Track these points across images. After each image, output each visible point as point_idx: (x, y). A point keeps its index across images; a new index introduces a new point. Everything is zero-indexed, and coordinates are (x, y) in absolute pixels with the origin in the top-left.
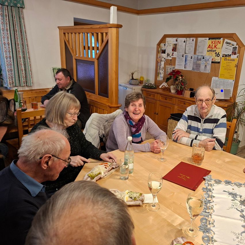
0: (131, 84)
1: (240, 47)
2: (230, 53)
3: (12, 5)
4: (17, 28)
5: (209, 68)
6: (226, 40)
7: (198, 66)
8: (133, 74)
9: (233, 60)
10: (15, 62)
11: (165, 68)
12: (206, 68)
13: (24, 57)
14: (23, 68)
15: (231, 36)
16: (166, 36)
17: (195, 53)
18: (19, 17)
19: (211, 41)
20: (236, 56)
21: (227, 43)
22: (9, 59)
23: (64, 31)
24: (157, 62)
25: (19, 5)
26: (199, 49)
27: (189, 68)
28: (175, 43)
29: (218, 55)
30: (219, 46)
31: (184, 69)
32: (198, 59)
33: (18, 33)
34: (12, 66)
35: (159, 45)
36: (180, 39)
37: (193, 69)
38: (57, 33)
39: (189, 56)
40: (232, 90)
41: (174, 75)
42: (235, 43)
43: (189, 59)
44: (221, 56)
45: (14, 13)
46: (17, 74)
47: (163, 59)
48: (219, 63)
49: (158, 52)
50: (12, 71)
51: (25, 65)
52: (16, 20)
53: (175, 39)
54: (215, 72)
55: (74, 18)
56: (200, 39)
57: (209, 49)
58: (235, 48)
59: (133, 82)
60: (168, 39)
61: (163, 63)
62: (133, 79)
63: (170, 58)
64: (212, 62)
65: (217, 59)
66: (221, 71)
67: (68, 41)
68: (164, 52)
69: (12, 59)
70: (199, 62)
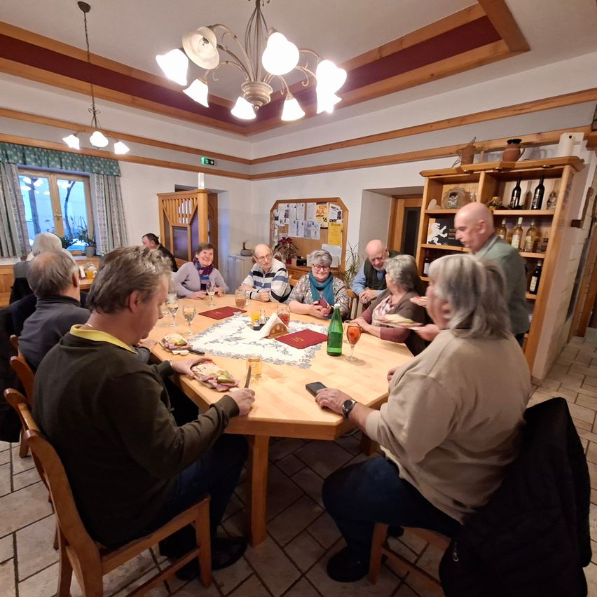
0: (242, 255)
1: (343, 211)
2: (336, 218)
3: (108, 173)
4: (113, 196)
5: (318, 234)
6: (331, 205)
7: (308, 232)
8: (244, 244)
9: (339, 225)
10: (110, 229)
11: (278, 236)
12: (316, 235)
13: (120, 225)
14: (118, 236)
15: (336, 200)
16: (278, 202)
17: (305, 219)
18: (116, 186)
19: (318, 206)
20: (341, 220)
21: (332, 207)
22: (103, 226)
23: (163, 198)
24: (271, 230)
25: (115, 174)
26: (309, 215)
27: (301, 235)
28: (287, 208)
29: (325, 220)
30: (326, 211)
31: (296, 237)
32: (309, 226)
33: (114, 201)
34: (107, 234)
35: (272, 211)
36: (291, 205)
37: (305, 236)
38: (156, 200)
39: (300, 222)
40: (340, 257)
41: (283, 243)
42: (339, 208)
43: (300, 225)
44: (328, 221)
45: (110, 182)
46: (111, 242)
47: (277, 227)
48: (327, 228)
49: (271, 219)
50: (105, 238)
51: (120, 233)
52: (112, 188)
53: (287, 204)
54: (324, 239)
55: (176, 185)
56: (309, 204)
57: (318, 214)
58: (339, 213)
59: (245, 252)
60: (280, 205)
61: (276, 231)
62: (244, 249)
63: (283, 225)
64: (321, 228)
65: (325, 225)
66: (330, 237)
67: (166, 209)
68: (277, 219)
69: (106, 227)
70: (309, 228)
